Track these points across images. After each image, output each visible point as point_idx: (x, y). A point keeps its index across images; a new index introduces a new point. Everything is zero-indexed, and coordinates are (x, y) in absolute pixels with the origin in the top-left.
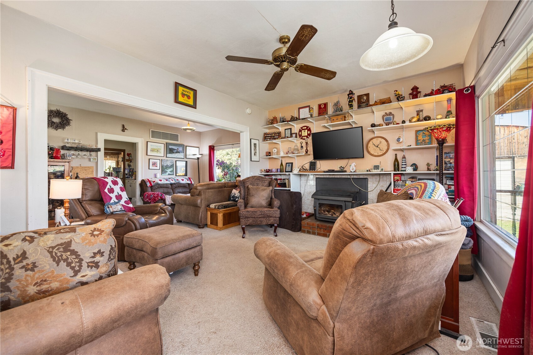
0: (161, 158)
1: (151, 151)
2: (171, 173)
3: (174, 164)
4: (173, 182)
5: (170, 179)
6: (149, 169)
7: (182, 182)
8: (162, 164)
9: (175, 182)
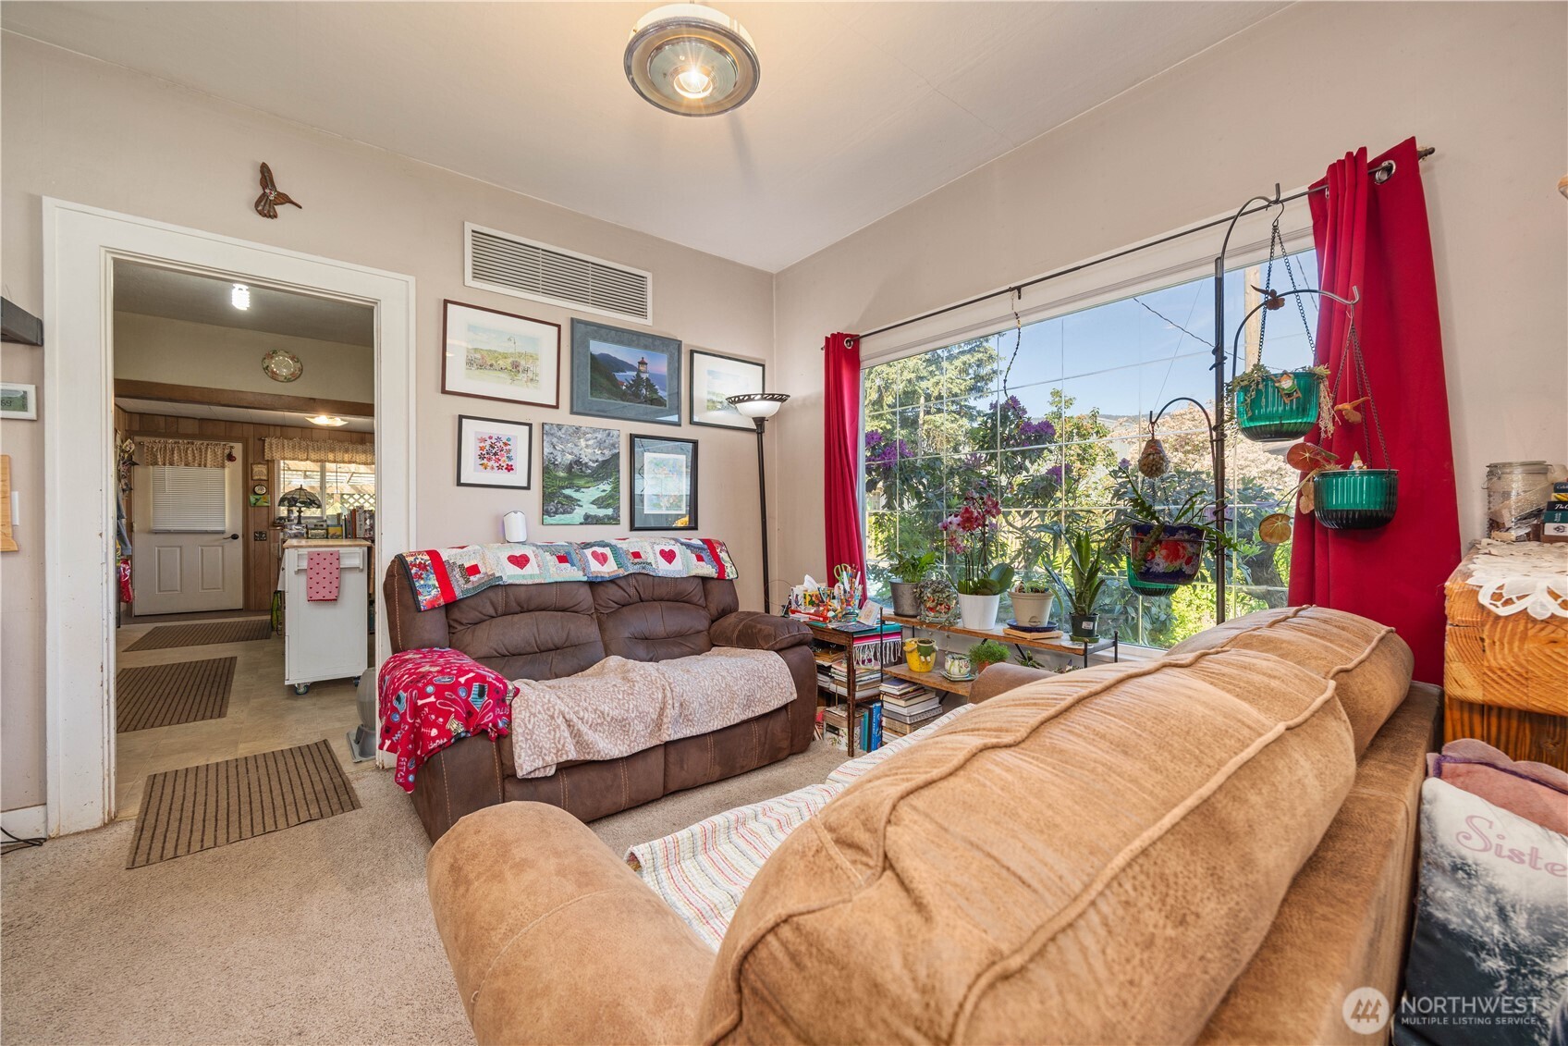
0: (537, 416)
1: (470, 363)
2: (601, 512)
3: (617, 456)
4: (610, 569)
5: (588, 552)
6: (459, 484)
7: (663, 568)
8: (546, 451)
9: (622, 572)
